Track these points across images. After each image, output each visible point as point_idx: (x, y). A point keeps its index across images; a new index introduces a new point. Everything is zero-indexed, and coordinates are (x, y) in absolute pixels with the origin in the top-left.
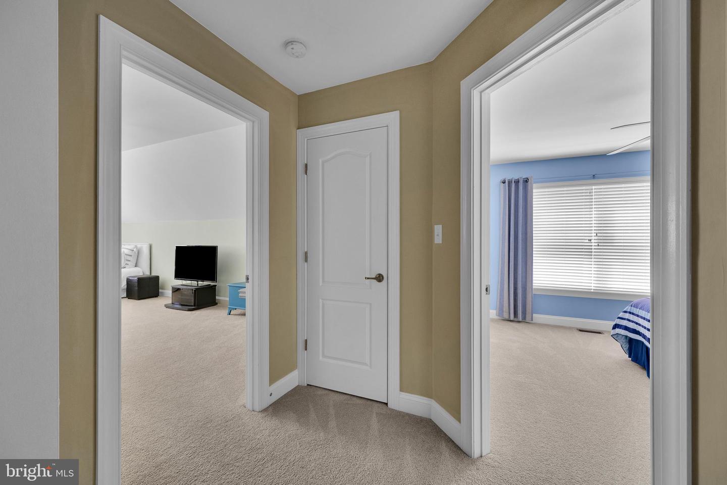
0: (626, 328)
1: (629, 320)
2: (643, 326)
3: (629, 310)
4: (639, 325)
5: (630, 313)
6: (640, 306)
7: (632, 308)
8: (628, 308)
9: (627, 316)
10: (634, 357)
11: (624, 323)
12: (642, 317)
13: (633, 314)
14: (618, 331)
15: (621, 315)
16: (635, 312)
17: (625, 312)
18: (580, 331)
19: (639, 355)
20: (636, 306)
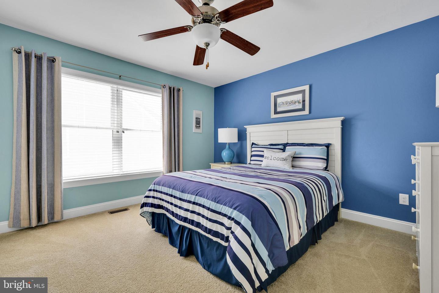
0: (153, 205)
1: (154, 197)
2: (166, 201)
3: (153, 189)
4: (163, 200)
5: (154, 190)
6: (161, 184)
7: (155, 185)
8: (152, 187)
9: (152, 194)
10: (157, 228)
11: (150, 201)
12: (165, 193)
13: (156, 191)
14: (146, 209)
15: (147, 193)
16: (158, 189)
17: (150, 190)
18: (112, 212)
19: (161, 226)
20: (158, 184)
